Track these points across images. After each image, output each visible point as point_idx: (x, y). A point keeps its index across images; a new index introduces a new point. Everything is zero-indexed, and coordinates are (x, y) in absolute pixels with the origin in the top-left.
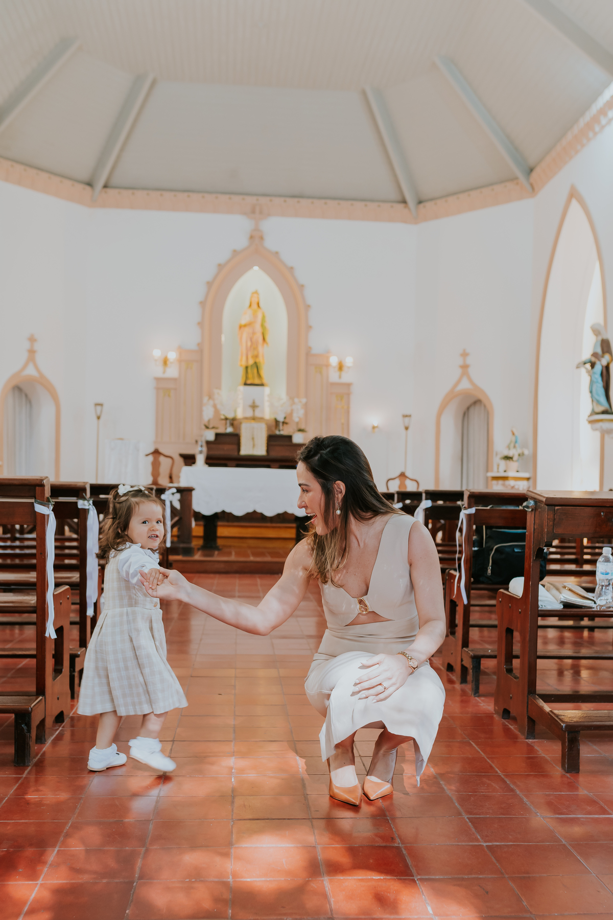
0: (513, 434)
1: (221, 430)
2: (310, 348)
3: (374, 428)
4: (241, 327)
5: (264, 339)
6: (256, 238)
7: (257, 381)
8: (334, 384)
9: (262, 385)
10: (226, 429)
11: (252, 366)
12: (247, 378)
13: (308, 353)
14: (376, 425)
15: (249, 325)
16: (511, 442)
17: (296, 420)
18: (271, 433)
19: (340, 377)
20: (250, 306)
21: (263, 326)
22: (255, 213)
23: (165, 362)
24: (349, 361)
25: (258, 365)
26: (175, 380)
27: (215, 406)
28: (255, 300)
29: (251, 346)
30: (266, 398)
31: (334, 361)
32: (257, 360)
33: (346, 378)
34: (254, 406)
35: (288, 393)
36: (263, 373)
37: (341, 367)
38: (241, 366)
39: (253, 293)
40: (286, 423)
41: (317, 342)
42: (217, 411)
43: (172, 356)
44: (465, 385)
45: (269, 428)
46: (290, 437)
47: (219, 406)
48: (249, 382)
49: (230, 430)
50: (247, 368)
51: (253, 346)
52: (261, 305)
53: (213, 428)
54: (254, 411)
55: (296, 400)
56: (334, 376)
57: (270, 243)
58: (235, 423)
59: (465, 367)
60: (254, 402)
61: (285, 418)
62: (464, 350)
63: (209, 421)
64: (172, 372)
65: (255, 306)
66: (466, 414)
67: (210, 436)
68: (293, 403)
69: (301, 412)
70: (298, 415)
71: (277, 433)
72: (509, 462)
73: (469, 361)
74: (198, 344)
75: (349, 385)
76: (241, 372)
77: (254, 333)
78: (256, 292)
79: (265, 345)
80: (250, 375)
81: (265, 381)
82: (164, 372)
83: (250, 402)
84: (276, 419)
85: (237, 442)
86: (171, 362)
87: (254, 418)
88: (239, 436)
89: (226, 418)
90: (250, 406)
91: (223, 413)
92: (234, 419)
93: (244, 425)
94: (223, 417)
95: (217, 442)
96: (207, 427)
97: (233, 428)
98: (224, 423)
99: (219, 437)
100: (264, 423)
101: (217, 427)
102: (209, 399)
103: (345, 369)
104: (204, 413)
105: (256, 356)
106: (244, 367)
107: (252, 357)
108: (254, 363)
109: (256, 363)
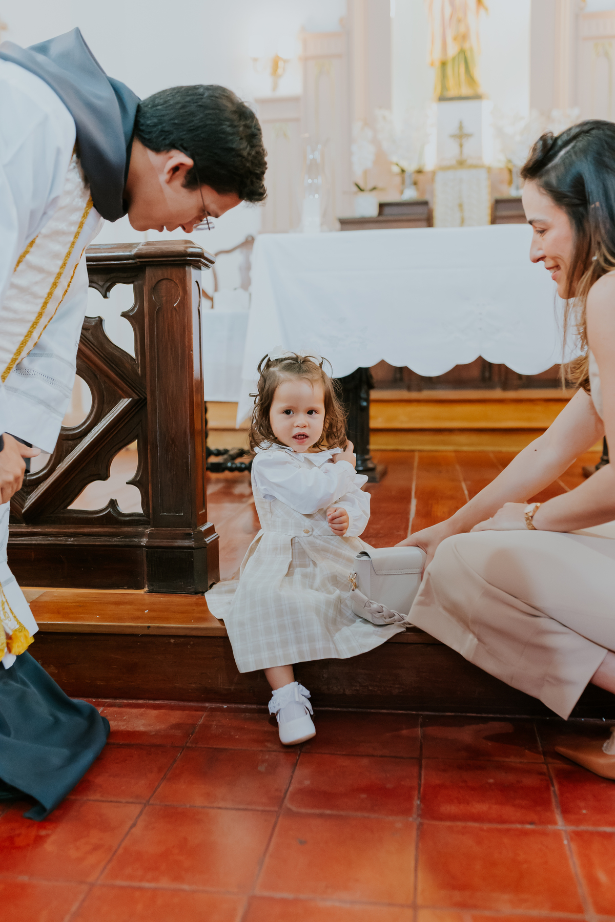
1: (392, 197)
5: (479, 1)
7: (465, 91)
9: (477, 97)
10: (402, 193)
11: (454, 59)
12: (444, 87)
13: (580, 13)
18: (499, 196)
23: (276, 64)
25: (468, 54)
26: (295, 100)
29: (452, 15)
30: (487, 120)
32: (467, 46)
34: (461, 136)
36: (478, 73)
38: (432, 64)
42: (381, 158)
43: (289, 49)
45: (493, 187)
47: (385, 145)
48: (449, 94)
49: (410, 194)
50: (444, 64)
51: (457, 16)
53: (374, 189)
54: (461, 146)
58: (420, 178)
60: (461, 127)
63: (366, 173)
64: (291, 84)
67: (367, 208)
71: (513, 193)
74: (341, 20)
76: (432, 77)
79: (482, 11)
80: (451, 82)
81: (482, 89)
82: (275, 87)
84: (510, 161)
85: (424, 216)
86: (285, 61)
87: (461, 163)
88: (431, 205)
89: (403, 171)
90: (453, 136)
91: (394, 159)
92: (419, 172)
93: (440, 177)
94: (396, 169)
95: (381, 218)
96: (361, 190)
97: (418, 189)
98: (398, 180)
99: (387, 210)
100: (483, 174)
101: (382, 190)
102: (366, 129)
104: (354, 159)
105: (463, 37)
106: (438, 64)
107: (455, 39)
108: (459, 53)
109: (462, 52)
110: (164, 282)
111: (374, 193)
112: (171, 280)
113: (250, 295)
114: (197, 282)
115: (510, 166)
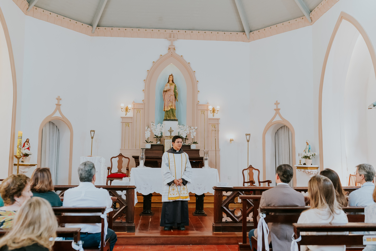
0: (308, 144)
1: (154, 143)
2: (199, 102)
5: (176, 98)
6: (171, 49)
7: (172, 118)
8: (209, 119)
9: (175, 120)
10: (157, 143)
11: (169, 110)
13: (198, 104)
14: (232, 139)
16: (306, 148)
17: (193, 137)
19: (213, 116)
20: (169, 81)
22: (171, 38)
23: (127, 109)
24: (218, 108)
26: (132, 118)
27: (151, 131)
28: (171, 79)
31: (210, 108)
33: (216, 116)
34: (171, 131)
37: (214, 111)
39: (170, 76)
40: (187, 139)
41: (202, 98)
42: (152, 134)
43: (130, 106)
44: (278, 119)
46: (189, 146)
47: (153, 131)
48: (168, 118)
49: (159, 143)
50: (167, 111)
51: (170, 101)
52: (174, 81)
54: (171, 133)
55: (192, 128)
56: (210, 115)
57: (178, 52)
58: (162, 139)
59: (277, 110)
61: (186, 136)
62: (277, 101)
63: (148, 138)
64: (130, 114)
65: (171, 82)
66: (277, 133)
67: (148, 146)
69: (195, 133)
70: (193, 135)
72: (308, 160)
73: (279, 107)
74: (143, 101)
75: (218, 119)
77: (171, 95)
78: (172, 75)
82: (126, 115)
83: (169, 129)
85: (162, 149)
86: (129, 109)
88: (164, 146)
89: (157, 137)
90: (169, 131)
91: (155, 134)
92: (161, 137)
94: (155, 137)
95: (152, 149)
96: (148, 143)
97: (161, 142)
98: (156, 139)
99: (153, 147)
101: (152, 142)
102: (149, 128)
103: (216, 112)
104: (146, 135)
105: (172, 106)
107: (170, 106)
109: (172, 109)
111: (150, 143)
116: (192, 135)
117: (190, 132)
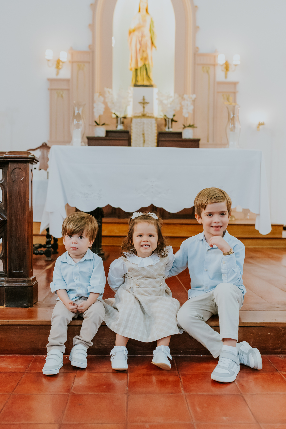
1: (112, 128)
2: (198, 48)
3: (260, 124)
4: (130, 33)
5: (152, 43)
7: (146, 83)
8: (220, 83)
9: (151, 86)
10: (117, 127)
11: (141, 68)
12: (136, 80)
13: (196, 53)
14: (261, 121)
15: (138, 28)
17: (186, 116)
18: (160, 131)
19: (226, 77)
20: (139, 11)
21: (150, 30)
23: (58, 63)
24: (236, 60)
25: (147, 66)
26: (68, 80)
27: (105, 103)
29: (140, 49)
30: (155, 96)
31: (221, 60)
32: (146, 62)
33: (232, 77)
34: (144, 103)
35: (176, 92)
36: (151, 75)
37: (227, 67)
38: (131, 69)
40: (176, 121)
41: (204, 42)
42: (107, 110)
43: (64, 57)
45: (159, 126)
46: (180, 134)
47: (109, 105)
48: (138, 84)
49: (120, 127)
50: (136, 70)
51: (142, 49)
52: (149, 11)
53: (104, 124)
54: (144, 107)
55: (185, 96)
56: (220, 76)
58: (125, 121)
60: (144, 99)
61: (174, 116)
63: (100, 116)
64: (65, 73)
65: (143, 11)
67: (101, 132)
68: (183, 99)
69: (192, 107)
70: (187, 111)
71: (167, 130)
74: (90, 46)
75: (235, 84)
76: (131, 74)
77: (143, 36)
79: (154, 48)
80: (139, 78)
81: (153, 83)
82: (57, 74)
84: (165, 116)
85: (127, 138)
86: (63, 62)
87: (144, 116)
88: (130, 133)
89: (117, 117)
90: (140, 103)
91: (113, 111)
92: (125, 118)
93: (134, 121)
94: (114, 116)
95: (107, 138)
96: (98, 125)
97: (124, 126)
98: (115, 121)
99: (110, 134)
100: (153, 121)
101: (107, 125)
102: (101, 97)
103: (231, 68)
104: (95, 110)
105: (145, 59)
106: (134, 70)
107: (141, 59)
108: (143, 66)
109: (145, 65)
110: (17, 169)
111: (104, 126)
112: (20, 169)
113: (48, 172)
114: (31, 170)
115: (165, 118)
116: (184, 111)
117: (181, 108)
